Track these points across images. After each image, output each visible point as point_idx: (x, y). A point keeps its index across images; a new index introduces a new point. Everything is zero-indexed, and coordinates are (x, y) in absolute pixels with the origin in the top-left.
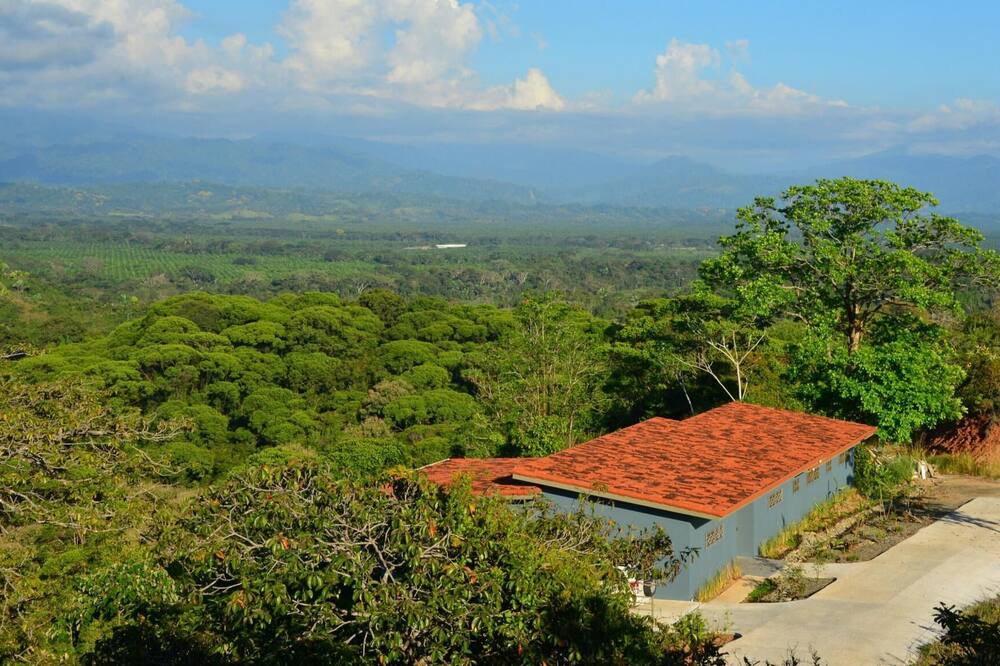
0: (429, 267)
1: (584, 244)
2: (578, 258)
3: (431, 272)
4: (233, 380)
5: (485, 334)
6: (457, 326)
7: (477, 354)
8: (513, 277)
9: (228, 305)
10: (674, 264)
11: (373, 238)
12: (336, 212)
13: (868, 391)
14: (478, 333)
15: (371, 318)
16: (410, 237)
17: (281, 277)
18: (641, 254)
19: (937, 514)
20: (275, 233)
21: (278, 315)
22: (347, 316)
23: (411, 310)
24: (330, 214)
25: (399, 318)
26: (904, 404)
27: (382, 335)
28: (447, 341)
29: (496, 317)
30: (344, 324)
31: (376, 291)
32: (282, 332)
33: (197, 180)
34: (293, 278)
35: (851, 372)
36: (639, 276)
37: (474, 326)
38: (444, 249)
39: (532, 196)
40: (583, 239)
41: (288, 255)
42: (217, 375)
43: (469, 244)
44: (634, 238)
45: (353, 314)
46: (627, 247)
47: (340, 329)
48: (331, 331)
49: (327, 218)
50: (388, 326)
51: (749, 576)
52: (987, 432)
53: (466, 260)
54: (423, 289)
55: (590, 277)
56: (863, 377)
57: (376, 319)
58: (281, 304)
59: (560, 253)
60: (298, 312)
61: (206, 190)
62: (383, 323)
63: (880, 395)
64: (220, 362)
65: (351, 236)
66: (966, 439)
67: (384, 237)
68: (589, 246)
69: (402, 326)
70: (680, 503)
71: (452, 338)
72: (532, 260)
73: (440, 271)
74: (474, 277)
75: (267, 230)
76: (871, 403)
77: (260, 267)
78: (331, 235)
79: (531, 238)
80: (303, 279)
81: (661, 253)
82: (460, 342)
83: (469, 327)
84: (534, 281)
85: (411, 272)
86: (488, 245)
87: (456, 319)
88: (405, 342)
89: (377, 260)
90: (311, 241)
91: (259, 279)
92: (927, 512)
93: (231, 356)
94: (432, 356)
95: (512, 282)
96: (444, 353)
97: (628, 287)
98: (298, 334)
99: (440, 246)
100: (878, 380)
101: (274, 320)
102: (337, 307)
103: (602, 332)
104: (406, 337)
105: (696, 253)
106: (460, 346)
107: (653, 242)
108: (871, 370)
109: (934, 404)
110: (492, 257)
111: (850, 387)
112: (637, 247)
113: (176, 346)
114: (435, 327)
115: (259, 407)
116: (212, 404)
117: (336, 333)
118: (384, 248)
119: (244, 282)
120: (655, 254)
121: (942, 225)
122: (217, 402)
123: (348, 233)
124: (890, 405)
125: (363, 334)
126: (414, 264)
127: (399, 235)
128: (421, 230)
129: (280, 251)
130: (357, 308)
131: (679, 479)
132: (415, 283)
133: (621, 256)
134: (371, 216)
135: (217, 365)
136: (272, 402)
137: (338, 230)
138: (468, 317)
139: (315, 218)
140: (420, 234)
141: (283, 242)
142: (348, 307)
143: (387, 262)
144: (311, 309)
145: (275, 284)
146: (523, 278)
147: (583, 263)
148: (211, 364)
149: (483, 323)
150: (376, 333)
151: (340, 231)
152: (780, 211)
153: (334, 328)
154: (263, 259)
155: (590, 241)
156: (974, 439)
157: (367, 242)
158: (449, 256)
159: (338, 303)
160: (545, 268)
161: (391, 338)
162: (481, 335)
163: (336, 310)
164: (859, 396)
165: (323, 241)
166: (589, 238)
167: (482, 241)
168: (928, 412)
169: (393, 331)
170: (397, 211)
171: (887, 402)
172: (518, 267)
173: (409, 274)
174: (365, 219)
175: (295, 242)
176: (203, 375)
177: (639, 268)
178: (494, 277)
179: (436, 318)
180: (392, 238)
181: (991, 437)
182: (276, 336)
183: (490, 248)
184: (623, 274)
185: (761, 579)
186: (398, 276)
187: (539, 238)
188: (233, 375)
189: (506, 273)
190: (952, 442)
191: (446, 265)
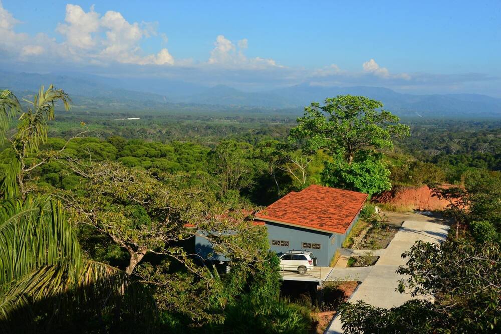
0: (126, 127)
1: (187, 119)
2: (185, 124)
3: (127, 129)
4: (56, 172)
5: (160, 154)
6: (148, 151)
7: (158, 162)
8: (160, 131)
9: (52, 142)
10: (223, 127)
11: (101, 115)
12: (85, 105)
13: (357, 180)
14: (157, 154)
15: (112, 148)
16: (117, 115)
17: (64, 130)
18: (209, 123)
19: (398, 228)
20: (61, 112)
21: (74, 146)
22: (103, 147)
23: (129, 145)
24: (83, 105)
25: (124, 148)
26: (371, 185)
27: (117, 155)
28: (144, 157)
29: (164, 147)
30: (101, 150)
31: (114, 137)
32: (76, 153)
33: (27, 90)
34: (71, 131)
35: (351, 172)
36: (209, 131)
37: (155, 151)
38: (131, 120)
39: (165, 100)
40: (186, 117)
41: (67, 122)
42: (50, 170)
43: (141, 118)
44: (206, 117)
45: (105, 146)
46: (203, 120)
47: (100, 152)
48: (96, 153)
49: (82, 107)
50: (119, 151)
51: (344, 256)
52: (395, 194)
53: (140, 124)
54: (124, 136)
55: (190, 131)
56: (355, 175)
57: (114, 148)
58: (74, 142)
59: (178, 122)
60: (82, 145)
61: (30, 95)
62: (117, 150)
63: (362, 181)
64: (51, 165)
65: (92, 114)
66: (387, 197)
67: (106, 115)
68: (189, 120)
69: (125, 151)
70: (326, 228)
71: (146, 156)
72: (167, 125)
73: (130, 129)
74: (144, 131)
75: (57, 111)
76: (358, 184)
77: (56, 126)
78: (84, 114)
79: (166, 116)
80: (74, 131)
81: (217, 122)
82: (150, 157)
83: (153, 152)
84: (168, 133)
85: (119, 129)
86: (149, 119)
87: (147, 149)
88: (127, 157)
89: (104, 124)
90: (76, 116)
91: (56, 131)
92: (392, 228)
93: (55, 162)
94: (139, 163)
95: (160, 133)
96: (144, 162)
97: (205, 135)
98: (83, 154)
99: (129, 119)
100: (361, 176)
101: (72, 148)
102: (98, 143)
103: (206, 154)
104: (128, 156)
105: (230, 123)
106: (150, 159)
107: (213, 118)
108: (358, 172)
109: (382, 185)
110: (151, 123)
111: (349, 178)
112: (208, 120)
113: (32, 158)
114: (139, 152)
115: (68, 183)
116: (48, 182)
117: (98, 154)
118: (107, 119)
119: (50, 132)
120: (214, 123)
121: (385, 114)
122: (50, 181)
123: (91, 113)
124: (365, 185)
125: (109, 154)
126: (119, 126)
127: (112, 114)
128: (121, 112)
129: (64, 120)
130: (107, 144)
131: (318, 218)
132: (120, 133)
133: (202, 123)
134: (100, 107)
135: (50, 166)
136: (74, 181)
137: (87, 112)
138: (152, 148)
139: (77, 107)
140: (120, 114)
141: (65, 116)
142: (102, 143)
143: (108, 125)
144: (88, 144)
145: (63, 133)
146: (164, 132)
147: (187, 126)
148: (47, 166)
149: (159, 150)
150: (114, 154)
151: (88, 112)
152: (321, 108)
153: (97, 152)
154: (57, 123)
155: (189, 117)
156: (390, 197)
157: (100, 117)
158: (133, 122)
159: (98, 141)
160: (172, 128)
161: (121, 156)
162: (158, 155)
163: (98, 144)
164: (354, 182)
165: (81, 116)
166: (189, 116)
167: (146, 117)
168: (379, 188)
169: (122, 153)
170: (111, 104)
171: (364, 184)
172: (162, 128)
173: (118, 130)
174: (98, 107)
175: (70, 116)
176: (44, 170)
177: (209, 128)
178: (152, 131)
179: (139, 148)
180: (109, 115)
181: (397, 197)
182: (74, 155)
183: (149, 120)
184: (203, 131)
185: (348, 257)
186: (114, 130)
187: (169, 116)
188: (56, 170)
189: (157, 130)
190: (381, 199)
191: (132, 126)
